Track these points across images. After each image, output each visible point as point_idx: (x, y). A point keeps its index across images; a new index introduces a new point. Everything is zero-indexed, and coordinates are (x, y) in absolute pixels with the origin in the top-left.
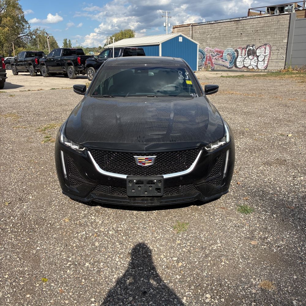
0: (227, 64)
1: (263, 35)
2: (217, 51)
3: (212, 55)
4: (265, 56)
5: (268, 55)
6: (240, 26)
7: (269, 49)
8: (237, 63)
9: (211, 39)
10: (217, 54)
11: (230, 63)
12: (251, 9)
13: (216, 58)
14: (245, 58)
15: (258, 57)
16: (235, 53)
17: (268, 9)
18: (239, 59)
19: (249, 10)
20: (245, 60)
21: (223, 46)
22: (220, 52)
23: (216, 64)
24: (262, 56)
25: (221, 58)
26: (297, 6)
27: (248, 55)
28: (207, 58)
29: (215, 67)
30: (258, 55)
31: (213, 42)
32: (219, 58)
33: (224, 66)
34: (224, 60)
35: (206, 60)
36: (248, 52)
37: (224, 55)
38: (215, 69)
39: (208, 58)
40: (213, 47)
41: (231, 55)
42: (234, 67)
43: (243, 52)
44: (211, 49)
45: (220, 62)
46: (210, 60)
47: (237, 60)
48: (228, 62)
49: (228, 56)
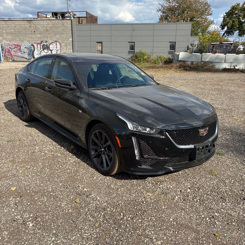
0: (26, 56)
1: (53, 34)
2: (15, 45)
3: (10, 48)
4: (57, 50)
5: (60, 50)
6: (32, 25)
7: (59, 45)
8: (35, 55)
9: (7, 34)
10: (15, 47)
11: (29, 55)
12: (39, 12)
13: (14, 51)
14: (41, 52)
15: (52, 51)
16: (32, 46)
17: (52, 14)
18: (36, 52)
19: (38, 13)
20: (41, 53)
21: (20, 41)
22: (18, 45)
23: (15, 56)
24: (54, 50)
25: (20, 51)
26: (74, 14)
27: (43, 49)
28: (5, 51)
29: (15, 58)
30: (51, 49)
31: (9, 37)
32: (17, 51)
33: (23, 57)
34: (22, 53)
35: (5, 52)
36: (42, 46)
37: (21, 48)
38: (15, 60)
39: (7, 50)
40: (10, 41)
41: (28, 48)
42: (32, 58)
43: (39, 46)
44: (8, 42)
45: (19, 54)
46: (9, 52)
47: (34, 53)
48: (27, 54)
49: (26, 49)
